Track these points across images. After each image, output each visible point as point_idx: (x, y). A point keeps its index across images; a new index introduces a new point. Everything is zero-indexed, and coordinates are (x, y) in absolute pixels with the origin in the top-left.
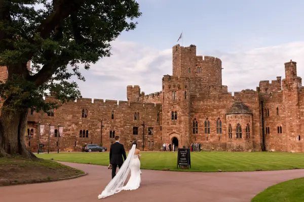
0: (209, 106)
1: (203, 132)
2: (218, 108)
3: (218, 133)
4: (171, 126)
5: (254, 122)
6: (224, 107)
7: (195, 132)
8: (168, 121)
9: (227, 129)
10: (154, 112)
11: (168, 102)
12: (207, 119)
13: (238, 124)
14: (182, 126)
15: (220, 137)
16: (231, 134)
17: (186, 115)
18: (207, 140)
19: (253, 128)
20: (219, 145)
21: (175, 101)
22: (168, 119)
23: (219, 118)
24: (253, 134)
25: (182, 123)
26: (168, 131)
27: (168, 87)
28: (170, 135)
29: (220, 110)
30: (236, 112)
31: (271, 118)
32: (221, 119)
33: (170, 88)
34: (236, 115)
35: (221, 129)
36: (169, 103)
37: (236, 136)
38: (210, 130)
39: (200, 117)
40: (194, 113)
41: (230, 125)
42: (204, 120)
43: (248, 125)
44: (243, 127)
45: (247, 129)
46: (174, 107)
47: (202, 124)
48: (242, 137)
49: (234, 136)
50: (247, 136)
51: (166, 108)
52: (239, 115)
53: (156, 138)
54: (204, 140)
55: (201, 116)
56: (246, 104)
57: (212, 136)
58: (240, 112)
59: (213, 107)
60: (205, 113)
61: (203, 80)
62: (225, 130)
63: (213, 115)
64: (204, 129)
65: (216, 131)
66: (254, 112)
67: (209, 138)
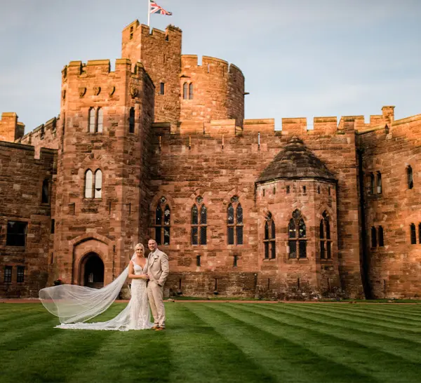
0: (206, 160)
1: (185, 238)
2: (232, 165)
3: (231, 242)
4: (81, 216)
5: (342, 208)
6: (250, 162)
7: (163, 239)
8: (73, 201)
9: (261, 229)
10: (30, 174)
11: (74, 140)
12: (200, 198)
13: (296, 213)
14: (117, 216)
15: (236, 256)
16: (273, 243)
17: (131, 183)
18: (198, 264)
19: (339, 226)
20: (234, 278)
21: (99, 137)
22: (72, 195)
23: (235, 197)
24: (340, 245)
25: (118, 207)
26: (71, 233)
27: (77, 93)
28: (76, 245)
29: (238, 172)
30: (290, 175)
31: (388, 200)
32: (240, 200)
33: (82, 95)
34: (288, 183)
35: (240, 229)
36: (77, 145)
37: (287, 249)
38: (209, 233)
39: (177, 193)
40: (159, 182)
41: (270, 215)
42: (189, 203)
43: (324, 214)
44: (311, 222)
45: (323, 229)
46: (92, 157)
47: (185, 213)
48: (308, 254)
49: (282, 249)
50: (322, 248)
51: (68, 160)
52: (297, 184)
53: (35, 255)
54: (187, 263)
55: (182, 190)
56: (317, 154)
57: (212, 253)
58: (302, 174)
59: (220, 162)
60: (193, 180)
61: (198, 115)
62: (255, 233)
63: (216, 188)
64: (189, 230)
65: (225, 238)
66: (341, 176)
67: (203, 259)
